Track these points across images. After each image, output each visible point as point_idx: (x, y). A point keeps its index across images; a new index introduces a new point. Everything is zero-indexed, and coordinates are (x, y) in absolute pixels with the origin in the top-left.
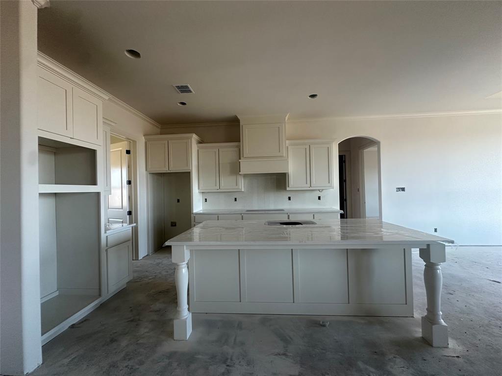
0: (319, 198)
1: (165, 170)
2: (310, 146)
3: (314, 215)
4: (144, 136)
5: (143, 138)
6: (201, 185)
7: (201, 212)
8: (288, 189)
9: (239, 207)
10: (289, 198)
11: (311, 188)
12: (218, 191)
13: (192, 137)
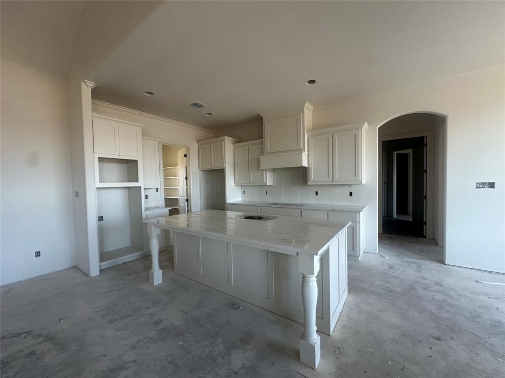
0: (351, 194)
1: (209, 168)
2: (333, 135)
3: (328, 213)
4: (197, 142)
5: (196, 144)
6: (237, 179)
7: (241, 203)
8: (309, 183)
9: (269, 199)
10: (317, 193)
11: (333, 183)
12: (248, 184)
13: (225, 139)
